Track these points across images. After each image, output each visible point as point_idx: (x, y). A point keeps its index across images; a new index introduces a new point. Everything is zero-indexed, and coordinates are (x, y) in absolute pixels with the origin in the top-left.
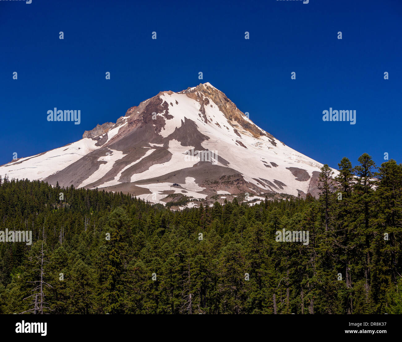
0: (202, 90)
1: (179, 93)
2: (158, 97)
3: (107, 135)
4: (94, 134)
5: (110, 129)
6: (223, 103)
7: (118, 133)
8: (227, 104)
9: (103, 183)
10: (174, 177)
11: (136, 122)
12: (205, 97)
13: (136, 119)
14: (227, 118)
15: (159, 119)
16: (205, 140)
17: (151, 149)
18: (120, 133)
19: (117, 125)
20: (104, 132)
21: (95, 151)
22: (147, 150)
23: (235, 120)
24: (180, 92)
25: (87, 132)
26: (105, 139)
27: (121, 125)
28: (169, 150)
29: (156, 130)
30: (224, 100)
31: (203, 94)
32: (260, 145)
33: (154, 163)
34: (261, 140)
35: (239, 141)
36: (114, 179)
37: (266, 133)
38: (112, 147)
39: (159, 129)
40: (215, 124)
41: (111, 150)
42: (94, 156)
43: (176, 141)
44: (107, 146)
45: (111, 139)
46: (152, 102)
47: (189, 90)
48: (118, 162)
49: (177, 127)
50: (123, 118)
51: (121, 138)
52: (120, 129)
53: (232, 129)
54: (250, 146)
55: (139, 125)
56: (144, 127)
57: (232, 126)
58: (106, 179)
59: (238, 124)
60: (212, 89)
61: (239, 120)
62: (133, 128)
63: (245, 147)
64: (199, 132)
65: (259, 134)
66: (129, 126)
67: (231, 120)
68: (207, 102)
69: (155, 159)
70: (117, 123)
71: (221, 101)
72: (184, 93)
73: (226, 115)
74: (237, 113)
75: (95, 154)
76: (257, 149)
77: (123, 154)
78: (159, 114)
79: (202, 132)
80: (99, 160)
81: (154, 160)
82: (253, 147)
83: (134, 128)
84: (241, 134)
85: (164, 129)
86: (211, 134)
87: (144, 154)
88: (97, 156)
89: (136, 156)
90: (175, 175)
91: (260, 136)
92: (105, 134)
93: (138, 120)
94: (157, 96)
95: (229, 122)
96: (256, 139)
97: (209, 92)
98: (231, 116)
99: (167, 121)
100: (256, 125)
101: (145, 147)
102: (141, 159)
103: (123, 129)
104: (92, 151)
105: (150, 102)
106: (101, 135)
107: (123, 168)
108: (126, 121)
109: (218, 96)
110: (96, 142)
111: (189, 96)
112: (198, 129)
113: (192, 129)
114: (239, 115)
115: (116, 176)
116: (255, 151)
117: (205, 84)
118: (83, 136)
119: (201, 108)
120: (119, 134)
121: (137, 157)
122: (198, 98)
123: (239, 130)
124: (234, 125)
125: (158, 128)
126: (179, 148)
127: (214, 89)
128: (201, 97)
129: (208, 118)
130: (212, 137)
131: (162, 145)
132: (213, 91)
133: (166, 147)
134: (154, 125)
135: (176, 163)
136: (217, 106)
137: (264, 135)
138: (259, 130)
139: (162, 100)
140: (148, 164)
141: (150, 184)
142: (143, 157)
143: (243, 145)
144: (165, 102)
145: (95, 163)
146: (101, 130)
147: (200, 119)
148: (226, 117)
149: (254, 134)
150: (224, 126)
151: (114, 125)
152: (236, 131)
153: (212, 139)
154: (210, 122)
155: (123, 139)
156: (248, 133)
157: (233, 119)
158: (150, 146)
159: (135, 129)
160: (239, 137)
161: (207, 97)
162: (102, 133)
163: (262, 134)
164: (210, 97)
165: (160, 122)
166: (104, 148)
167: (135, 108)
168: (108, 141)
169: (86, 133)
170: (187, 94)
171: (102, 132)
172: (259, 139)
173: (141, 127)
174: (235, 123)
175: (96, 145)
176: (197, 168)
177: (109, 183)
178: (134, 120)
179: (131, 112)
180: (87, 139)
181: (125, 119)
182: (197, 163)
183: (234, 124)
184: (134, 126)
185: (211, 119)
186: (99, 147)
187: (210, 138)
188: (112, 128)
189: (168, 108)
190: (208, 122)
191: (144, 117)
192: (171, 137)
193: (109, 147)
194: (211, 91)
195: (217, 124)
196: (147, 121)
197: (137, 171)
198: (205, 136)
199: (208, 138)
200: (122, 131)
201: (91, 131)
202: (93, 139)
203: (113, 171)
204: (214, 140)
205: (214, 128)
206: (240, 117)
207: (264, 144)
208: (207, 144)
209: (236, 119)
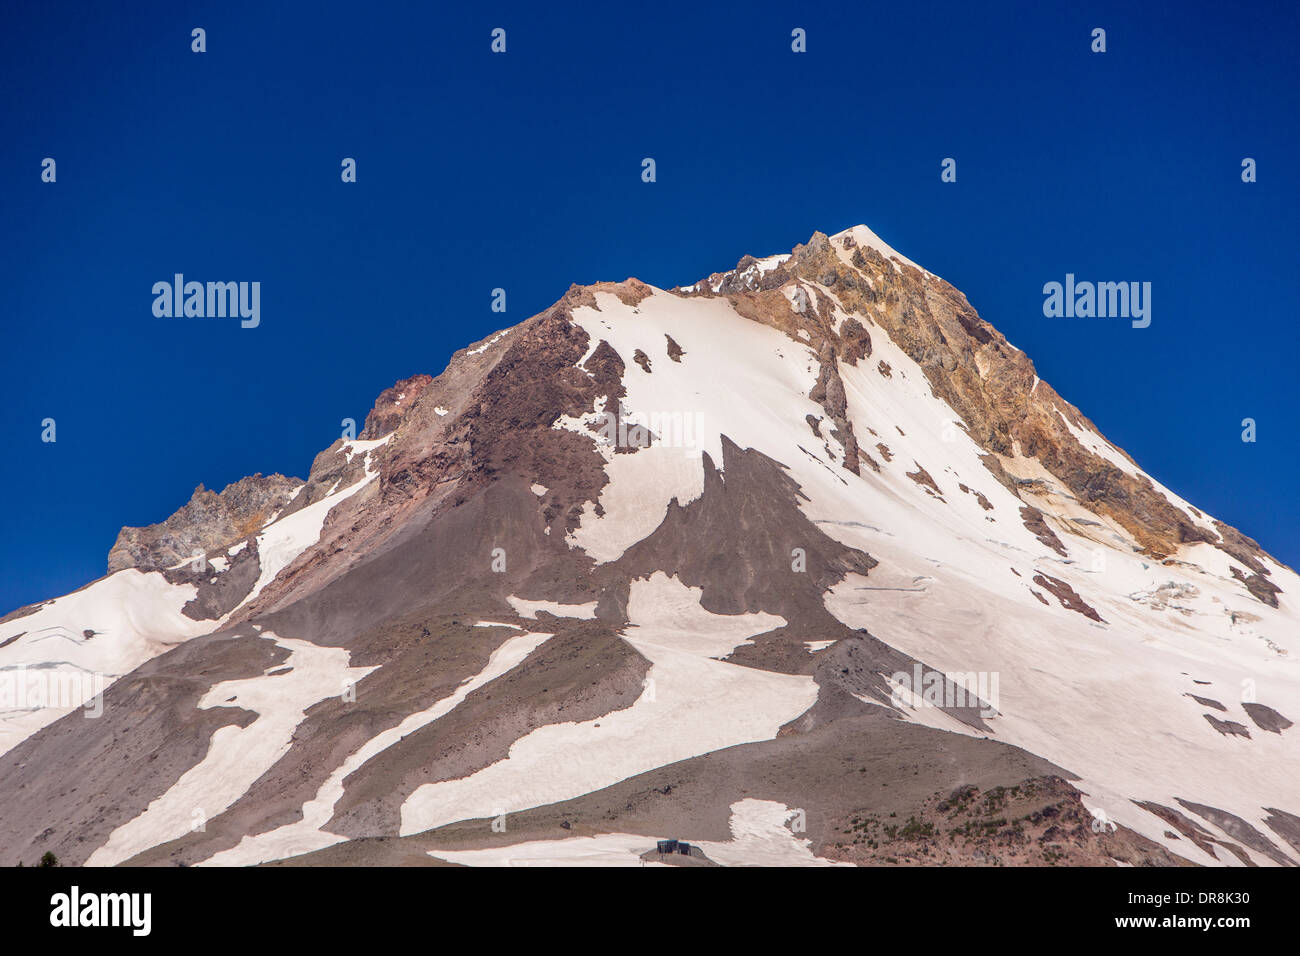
0: (824, 270)
1: (686, 294)
2: (561, 316)
3: (252, 552)
4: (175, 547)
5: (275, 516)
6: (957, 351)
7: (322, 539)
8: (978, 356)
9: (237, 842)
10: (664, 801)
11: (426, 470)
12: (845, 317)
13: (426, 452)
14: (981, 443)
15: (568, 454)
16: (849, 577)
17: (521, 634)
18: (334, 537)
19: (312, 488)
20: (239, 535)
21: (182, 646)
22: (497, 639)
23: (1030, 450)
24: (690, 289)
25: (134, 533)
26: (242, 574)
27: (337, 490)
28: (631, 637)
29: (549, 517)
30: (962, 331)
31: (835, 298)
32: (1181, 602)
33: (539, 715)
34: (1186, 569)
35: (1055, 581)
36: (298, 815)
37: (1213, 529)
38: (288, 621)
39: (568, 510)
40: (909, 475)
41: (282, 643)
42: (176, 676)
43: (675, 585)
44: (255, 615)
45: (278, 577)
46: (523, 350)
47: (749, 275)
48: (321, 715)
49: (674, 501)
50: (349, 449)
51: (339, 566)
52: (334, 513)
53: (1008, 505)
54: (1118, 604)
55: (450, 486)
56: (478, 499)
57: (1009, 487)
58: (250, 818)
59: (1046, 476)
60: (886, 262)
61: (1054, 451)
62: (412, 505)
63: (1092, 614)
64: (810, 527)
65: (1174, 532)
66: (384, 494)
67: (1005, 449)
68: (856, 342)
69: (549, 695)
70: (312, 478)
71: (944, 340)
72: (716, 289)
73: (971, 424)
74: (1039, 408)
75: (187, 667)
76: (1161, 624)
77: (355, 662)
78: (565, 418)
79: (827, 529)
80: (207, 702)
81: (543, 703)
82: (1137, 615)
83: (416, 508)
84: (1063, 537)
85: (600, 512)
86: (881, 536)
87: (483, 663)
88: (196, 677)
89: (430, 678)
90: (667, 791)
91: (1182, 548)
92: (243, 545)
93: (441, 456)
94: (551, 310)
95: (991, 465)
96: (1155, 566)
97: (870, 281)
98: (1004, 428)
99: (616, 466)
100: (1154, 482)
101: (486, 624)
102: (461, 694)
103: (352, 517)
104: (166, 650)
105: (514, 349)
106: (222, 551)
107: (352, 752)
108: (367, 467)
109: (925, 308)
110: (190, 592)
111: (749, 307)
112: (805, 508)
113: (770, 509)
114: (1052, 421)
115: (313, 797)
116: (1151, 639)
117: (846, 233)
118: (114, 557)
119: (822, 381)
120: (329, 541)
121: (437, 680)
122: (801, 321)
123: (1053, 511)
124: (1022, 484)
125: (559, 506)
126: (691, 626)
127: (897, 268)
128: (824, 313)
129: (867, 444)
130: (890, 557)
131: (586, 611)
132: (890, 275)
133: (614, 620)
134: (539, 490)
135: (674, 716)
136: (915, 370)
137: (1205, 537)
138: (1170, 508)
139: (582, 336)
140: (506, 723)
141: (516, 842)
142: (476, 682)
143: (1077, 604)
144: (604, 345)
145: (185, 718)
146: (221, 524)
147: (816, 445)
148: (974, 432)
149: (1144, 534)
150: (965, 489)
151: (295, 493)
152: (1034, 520)
153: (889, 568)
154: (875, 466)
155: (353, 573)
156: (1108, 526)
157: (1016, 447)
158: (515, 618)
159: (426, 514)
160: (1051, 552)
161: (857, 316)
162: (228, 540)
163: (1190, 535)
164: (877, 314)
165: (575, 466)
166: (236, 629)
167: (420, 390)
168: (259, 587)
169: (130, 540)
170: (734, 298)
171: (226, 531)
172: (1171, 562)
173: (460, 502)
174: (1029, 467)
175: (193, 610)
176: (802, 743)
177: (272, 845)
178: (419, 458)
179: (400, 412)
180: (132, 574)
181: (364, 454)
182: (803, 717)
183: (1024, 478)
184: (420, 493)
185: (884, 450)
186: (207, 627)
187: (876, 563)
188: (285, 509)
189: (624, 382)
190: (865, 467)
191: (480, 439)
192: (641, 559)
193: (271, 622)
194: (881, 278)
195: (922, 477)
196: (492, 465)
197: (438, 767)
198: (847, 550)
199: (864, 564)
200: (345, 528)
201: (158, 528)
202: (170, 578)
203: (292, 770)
204: (903, 574)
205: (900, 501)
206: (1056, 435)
207: (1206, 595)
208: (864, 601)
209: (1036, 444)
